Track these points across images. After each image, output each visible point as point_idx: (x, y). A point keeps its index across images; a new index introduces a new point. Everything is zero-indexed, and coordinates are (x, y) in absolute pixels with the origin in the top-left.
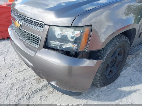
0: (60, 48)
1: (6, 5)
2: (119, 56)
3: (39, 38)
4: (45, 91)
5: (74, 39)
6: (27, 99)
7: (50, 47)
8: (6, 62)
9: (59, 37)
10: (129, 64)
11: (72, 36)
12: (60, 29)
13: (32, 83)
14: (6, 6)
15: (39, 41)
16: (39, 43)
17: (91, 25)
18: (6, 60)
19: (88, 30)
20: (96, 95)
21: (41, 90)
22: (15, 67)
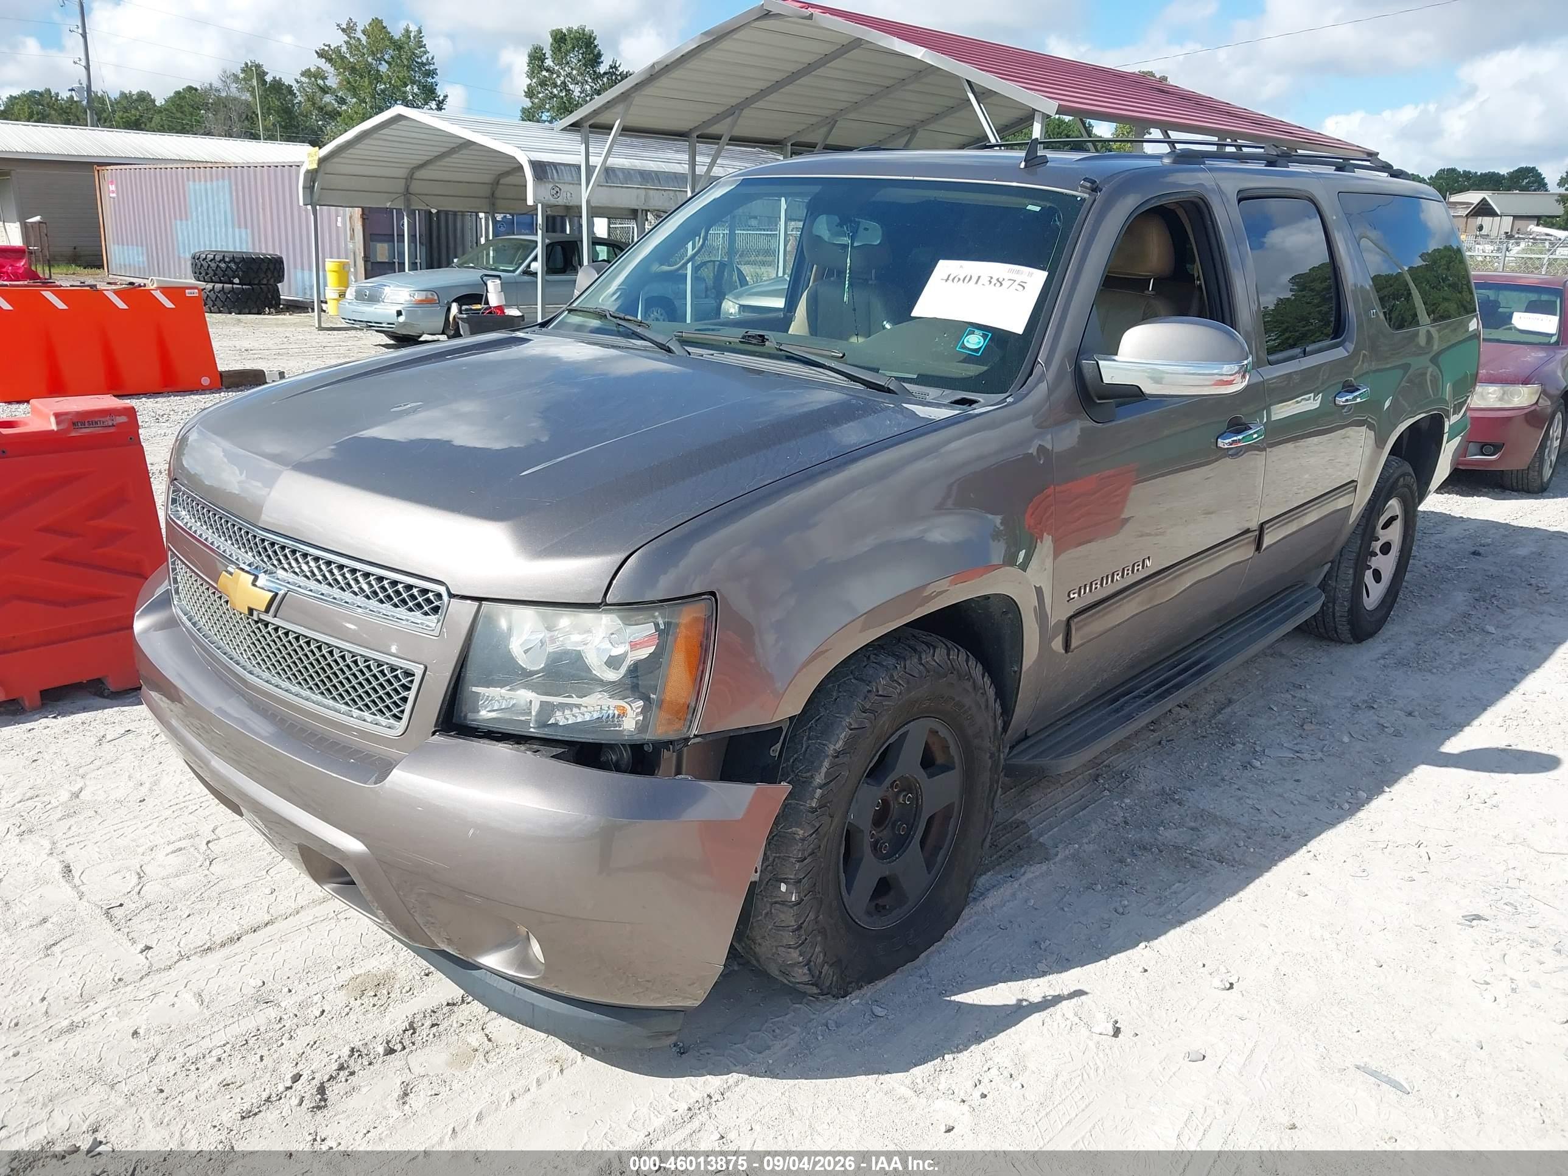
0: (542, 724)
1: (58, 423)
2: (931, 776)
3: (408, 674)
4: (427, 1050)
5: (623, 670)
6: (306, 1104)
7: (474, 724)
8: (83, 888)
9: (535, 663)
10: (1042, 845)
11: (613, 654)
12: (544, 618)
13: (327, 1008)
14: (54, 427)
15: (411, 696)
16: (408, 707)
17: (713, 594)
18: (76, 873)
19: (696, 620)
20: (786, 1045)
21: (399, 1047)
22: (170, 915)
